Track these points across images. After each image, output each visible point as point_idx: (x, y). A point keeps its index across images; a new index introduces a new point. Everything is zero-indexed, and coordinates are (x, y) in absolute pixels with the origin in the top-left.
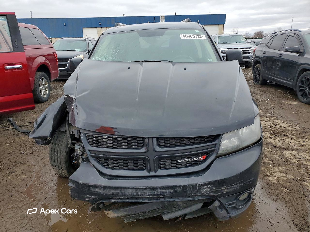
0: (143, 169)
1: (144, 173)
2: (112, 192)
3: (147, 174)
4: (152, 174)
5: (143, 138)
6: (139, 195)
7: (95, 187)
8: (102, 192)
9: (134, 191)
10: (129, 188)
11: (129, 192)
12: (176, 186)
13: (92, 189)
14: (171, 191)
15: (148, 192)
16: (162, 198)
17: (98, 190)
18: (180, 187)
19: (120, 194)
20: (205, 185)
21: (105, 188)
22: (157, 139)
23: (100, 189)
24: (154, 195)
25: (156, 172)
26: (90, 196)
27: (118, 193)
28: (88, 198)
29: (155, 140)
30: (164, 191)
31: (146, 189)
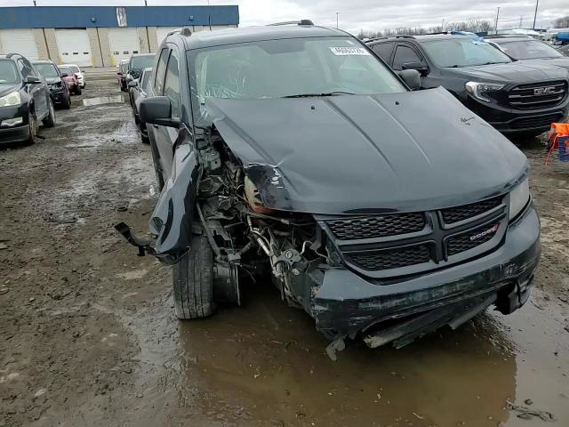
0: (426, 260)
1: (431, 265)
2: (394, 303)
3: (436, 266)
4: (442, 263)
5: (423, 213)
6: (432, 298)
7: (367, 300)
8: (379, 306)
9: (426, 293)
10: (419, 291)
11: (419, 297)
12: (478, 274)
13: (361, 305)
14: (473, 282)
15: (444, 291)
16: (460, 295)
17: (372, 305)
18: (482, 273)
19: (406, 303)
20: (507, 265)
21: (382, 299)
22: (442, 210)
23: (377, 303)
24: (453, 293)
25: (446, 260)
26: (358, 318)
27: (403, 302)
28: (354, 321)
29: (440, 213)
30: (465, 284)
31: (441, 287)
